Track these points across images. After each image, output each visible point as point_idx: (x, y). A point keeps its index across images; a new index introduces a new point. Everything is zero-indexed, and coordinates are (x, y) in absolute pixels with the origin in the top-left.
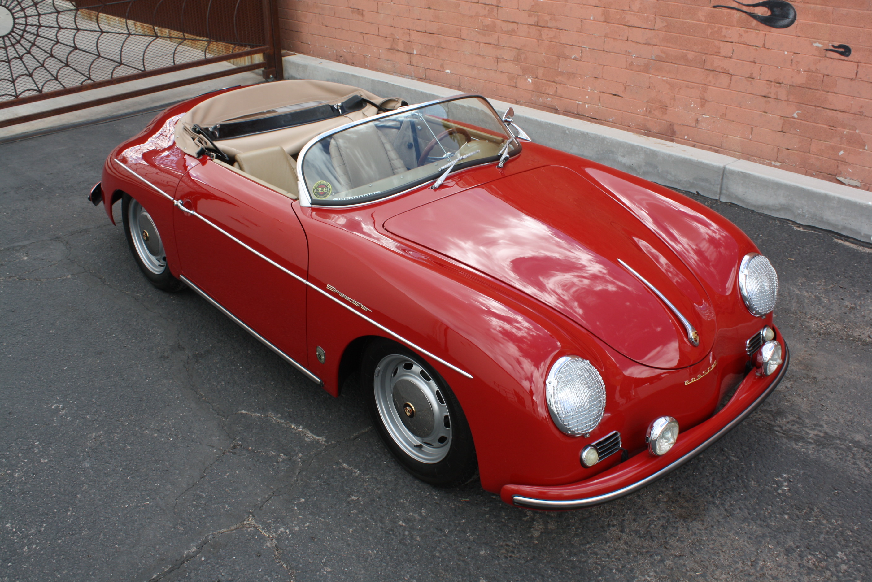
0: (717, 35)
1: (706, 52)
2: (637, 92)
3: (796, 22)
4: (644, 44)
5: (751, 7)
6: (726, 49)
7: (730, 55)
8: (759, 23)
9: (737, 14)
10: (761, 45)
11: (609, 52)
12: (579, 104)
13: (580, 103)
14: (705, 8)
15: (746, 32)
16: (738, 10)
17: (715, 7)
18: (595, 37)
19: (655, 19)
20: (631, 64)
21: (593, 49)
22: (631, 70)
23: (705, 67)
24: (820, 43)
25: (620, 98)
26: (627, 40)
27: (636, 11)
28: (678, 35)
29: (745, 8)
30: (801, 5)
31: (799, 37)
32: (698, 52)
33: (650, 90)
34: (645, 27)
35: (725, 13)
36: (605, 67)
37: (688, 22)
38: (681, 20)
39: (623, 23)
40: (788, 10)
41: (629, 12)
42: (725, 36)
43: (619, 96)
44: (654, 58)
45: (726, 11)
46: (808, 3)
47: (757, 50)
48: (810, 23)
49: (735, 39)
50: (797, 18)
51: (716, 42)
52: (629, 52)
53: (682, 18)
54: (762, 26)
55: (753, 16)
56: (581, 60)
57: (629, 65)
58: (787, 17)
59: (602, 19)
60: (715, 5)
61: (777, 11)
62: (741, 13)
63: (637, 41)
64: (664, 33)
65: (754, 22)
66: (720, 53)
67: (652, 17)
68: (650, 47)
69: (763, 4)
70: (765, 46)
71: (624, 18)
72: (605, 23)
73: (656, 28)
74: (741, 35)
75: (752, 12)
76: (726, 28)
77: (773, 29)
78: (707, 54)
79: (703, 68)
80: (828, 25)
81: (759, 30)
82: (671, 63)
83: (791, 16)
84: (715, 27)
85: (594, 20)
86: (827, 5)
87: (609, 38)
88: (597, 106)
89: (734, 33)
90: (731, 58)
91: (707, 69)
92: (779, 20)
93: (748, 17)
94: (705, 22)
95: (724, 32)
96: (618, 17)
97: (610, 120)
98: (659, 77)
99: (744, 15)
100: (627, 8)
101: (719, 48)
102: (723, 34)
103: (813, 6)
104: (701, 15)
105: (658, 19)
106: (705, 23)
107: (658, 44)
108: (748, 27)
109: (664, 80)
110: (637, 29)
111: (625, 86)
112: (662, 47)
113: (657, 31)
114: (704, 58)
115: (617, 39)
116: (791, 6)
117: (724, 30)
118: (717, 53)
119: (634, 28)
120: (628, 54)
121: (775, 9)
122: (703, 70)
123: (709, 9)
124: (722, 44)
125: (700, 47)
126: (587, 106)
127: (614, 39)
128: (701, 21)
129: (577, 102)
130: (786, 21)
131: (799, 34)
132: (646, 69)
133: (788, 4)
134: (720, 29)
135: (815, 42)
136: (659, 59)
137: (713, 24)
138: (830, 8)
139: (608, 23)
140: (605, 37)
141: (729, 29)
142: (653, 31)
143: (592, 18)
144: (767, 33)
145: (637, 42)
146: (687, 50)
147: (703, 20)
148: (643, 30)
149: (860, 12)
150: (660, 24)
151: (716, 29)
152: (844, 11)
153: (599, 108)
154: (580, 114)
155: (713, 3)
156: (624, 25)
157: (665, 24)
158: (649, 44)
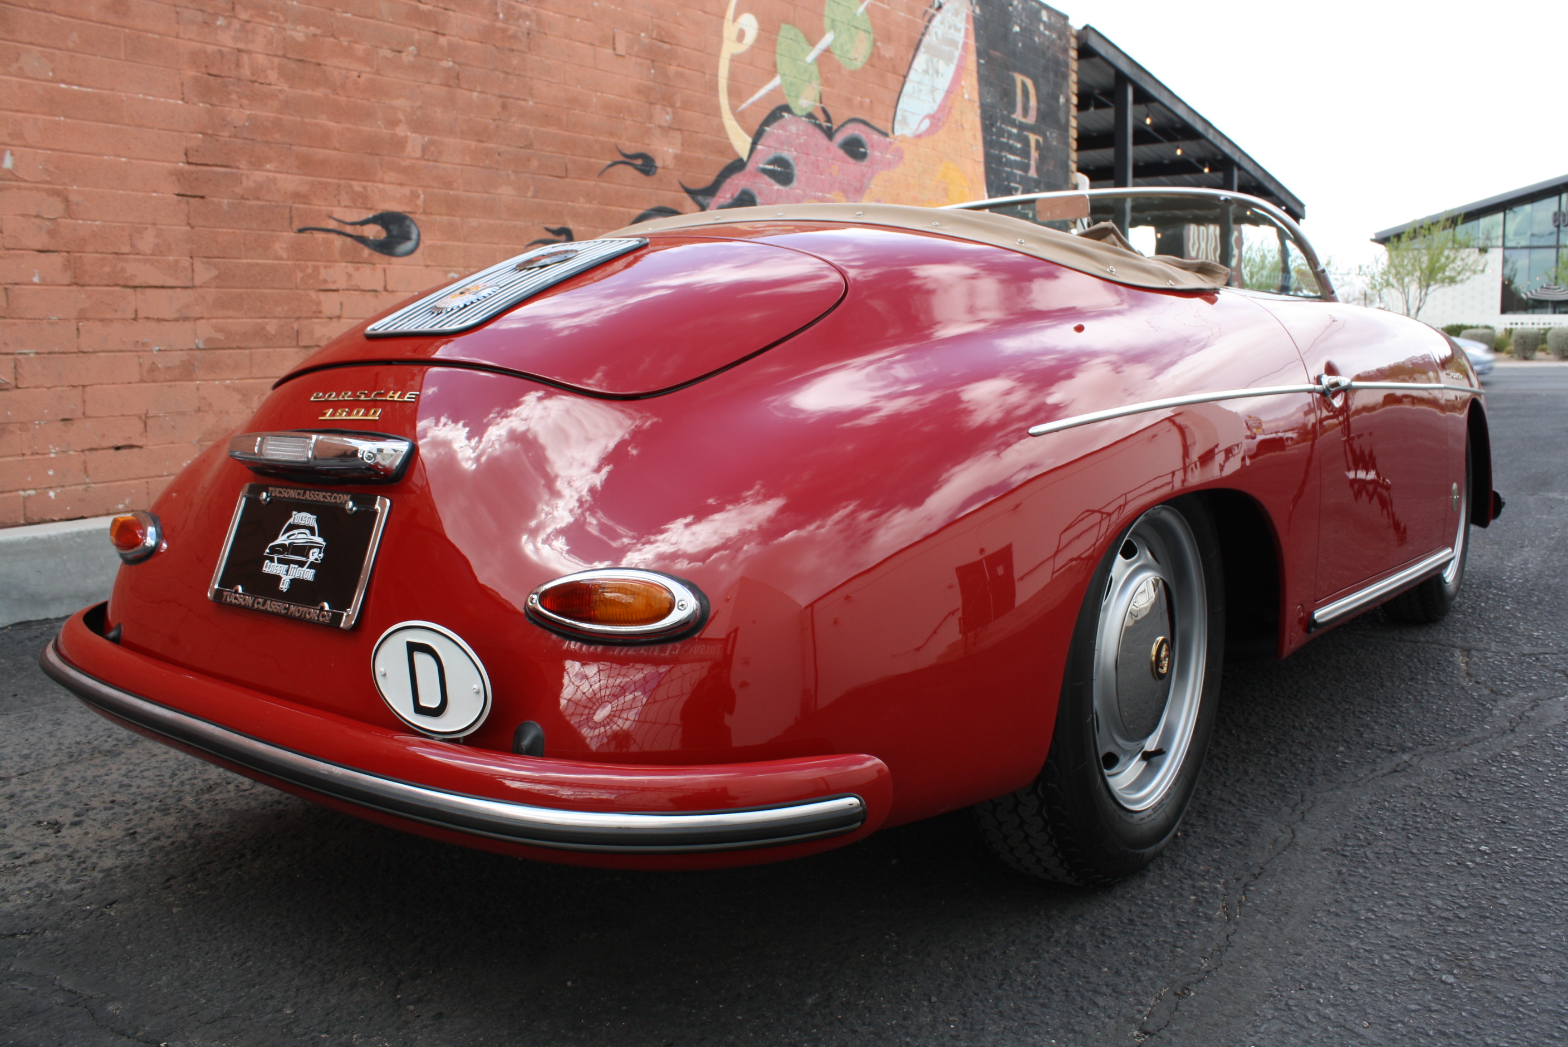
0: (311, 281)
1: (298, 315)
2: (174, 427)
3: (421, 245)
4: (177, 320)
5: (358, 227)
6: (330, 303)
7: (337, 312)
8: (373, 252)
9: (338, 241)
10: (380, 288)
11: (95, 352)
12: (29, 496)
13: (32, 492)
14: (285, 234)
15: (358, 269)
16: (340, 233)
17: (301, 231)
18: (52, 324)
19: (192, 264)
20: (153, 368)
21: (50, 353)
22: (154, 381)
23: (301, 344)
24: (455, 272)
25: (136, 450)
26: (135, 319)
27: (149, 252)
28: (242, 291)
29: (349, 229)
30: (423, 218)
31: (427, 266)
32: (285, 318)
33: (200, 414)
34: (173, 283)
35: (320, 240)
36: (88, 389)
37: (258, 264)
38: (244, 261)
39: (122, 283)
40: (409, 226)
41: (133, 257)
42: (325, 281)
43: (131, 447)
44: (201, 346)
45: (320, 236)
46: (431, 214)
47: (377, 297)
48: (439, 243)
49: (341, 284)
50: (422, 237)
51: (313, 294)
52: (144, 344)
53: (246, 258)
54: (377, 257)
55: (362, 240)
56: (17, 387)
57: (148, 372)
58: (408, 238)
59: (66, 278)
60: (301, 227)
61: (395, 229)
62: (344, 238)
63: (160, 316)
64: (214, 290)
65: (366, 252)
66: (320, 312)
67: (185, 262)
68: (188, 325)
69: (374, 220)
70: (389, 288)
71: (123, 270)
72: (75, 288)
73: (198, 282)
74: (349, 276)
75: (359, 234)
76: (325, 267)
77: (394, 260)
78: (298, 318)
79: (298, 346)
80: (460, 244)
81: (373, 264)
82: (238, 348)
83: (414, 236)
84: (307, 267)
85: (43, 283)
86: (454, 216)
87: (88, 319)
88: (80, 488)
89: (338, 273)
90: (339, 317)
91: (305, 347)
92: (400, 243)
93: (356, 243)
94: (288, 259)
95: (323, 274)
96: (107, 269)
97: (121, 506)
98: (217, 382)
99: (349, 240)
100: (126, 249)
101: (318, 303)
102: (322, 277)
103: (438, 218)
104: (280, 247)
105: (198, 265)
106: (289, 263)
107: (205, 315)
108: (357, 261)
109: (227, 387)
110: (156, 291)
111: (145, 420)
112: (214, 321)
113: (199, 290)
114: (296, 326)
115: (111, 320)
116: (412, 221)
117: (322, 271)
118: (318, 314)
119: (148, 291)
120: (141, 347)
121: (391, 227)
122: (297, 350)
123: (290, 235)
124: (322, 296)
125: (286, 308)
126: (52, 494)
127: (102, 320)
128: (281, 259)
129: (22, 493)
130: (409, 245)
131: (429, 263)
132: (187, 371)
133: (406, 218)
134: (316, 269)
135: (449, 272)
136: (212, 346)
137: (302, 263)
138: (458, 220)
139: (84, 285)
140: (79, 319)
141: (330, 267)
142: (190, 291)
143: (36, 280)
144: (387, 266)
145: (159, 320)
146: (265, 317)
147: (285, 256)
148: (169, 291)
149: (491, 222)
150: (203, 273)
151: (310, 270)
152: (474, 222)
153: (86, 490)
154: (36, 519)
155: (297, 225)
156: (125, 286)
157: (215, 273)
158: (186, 319)
